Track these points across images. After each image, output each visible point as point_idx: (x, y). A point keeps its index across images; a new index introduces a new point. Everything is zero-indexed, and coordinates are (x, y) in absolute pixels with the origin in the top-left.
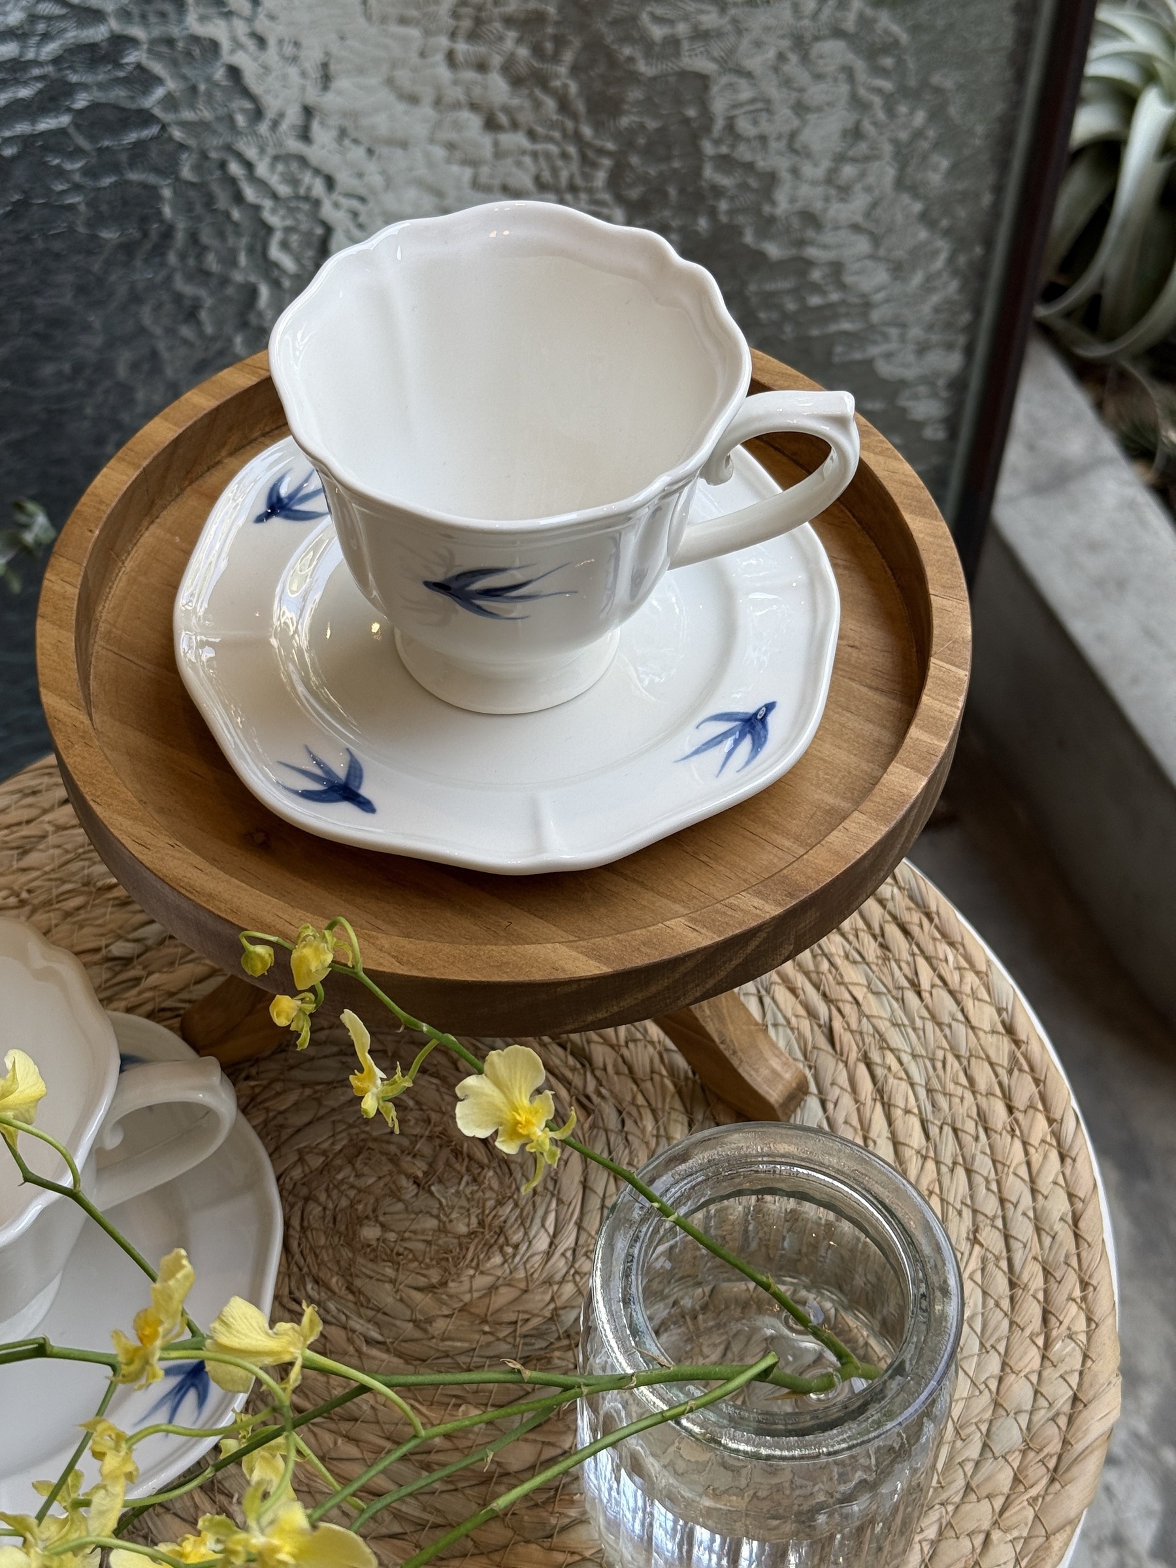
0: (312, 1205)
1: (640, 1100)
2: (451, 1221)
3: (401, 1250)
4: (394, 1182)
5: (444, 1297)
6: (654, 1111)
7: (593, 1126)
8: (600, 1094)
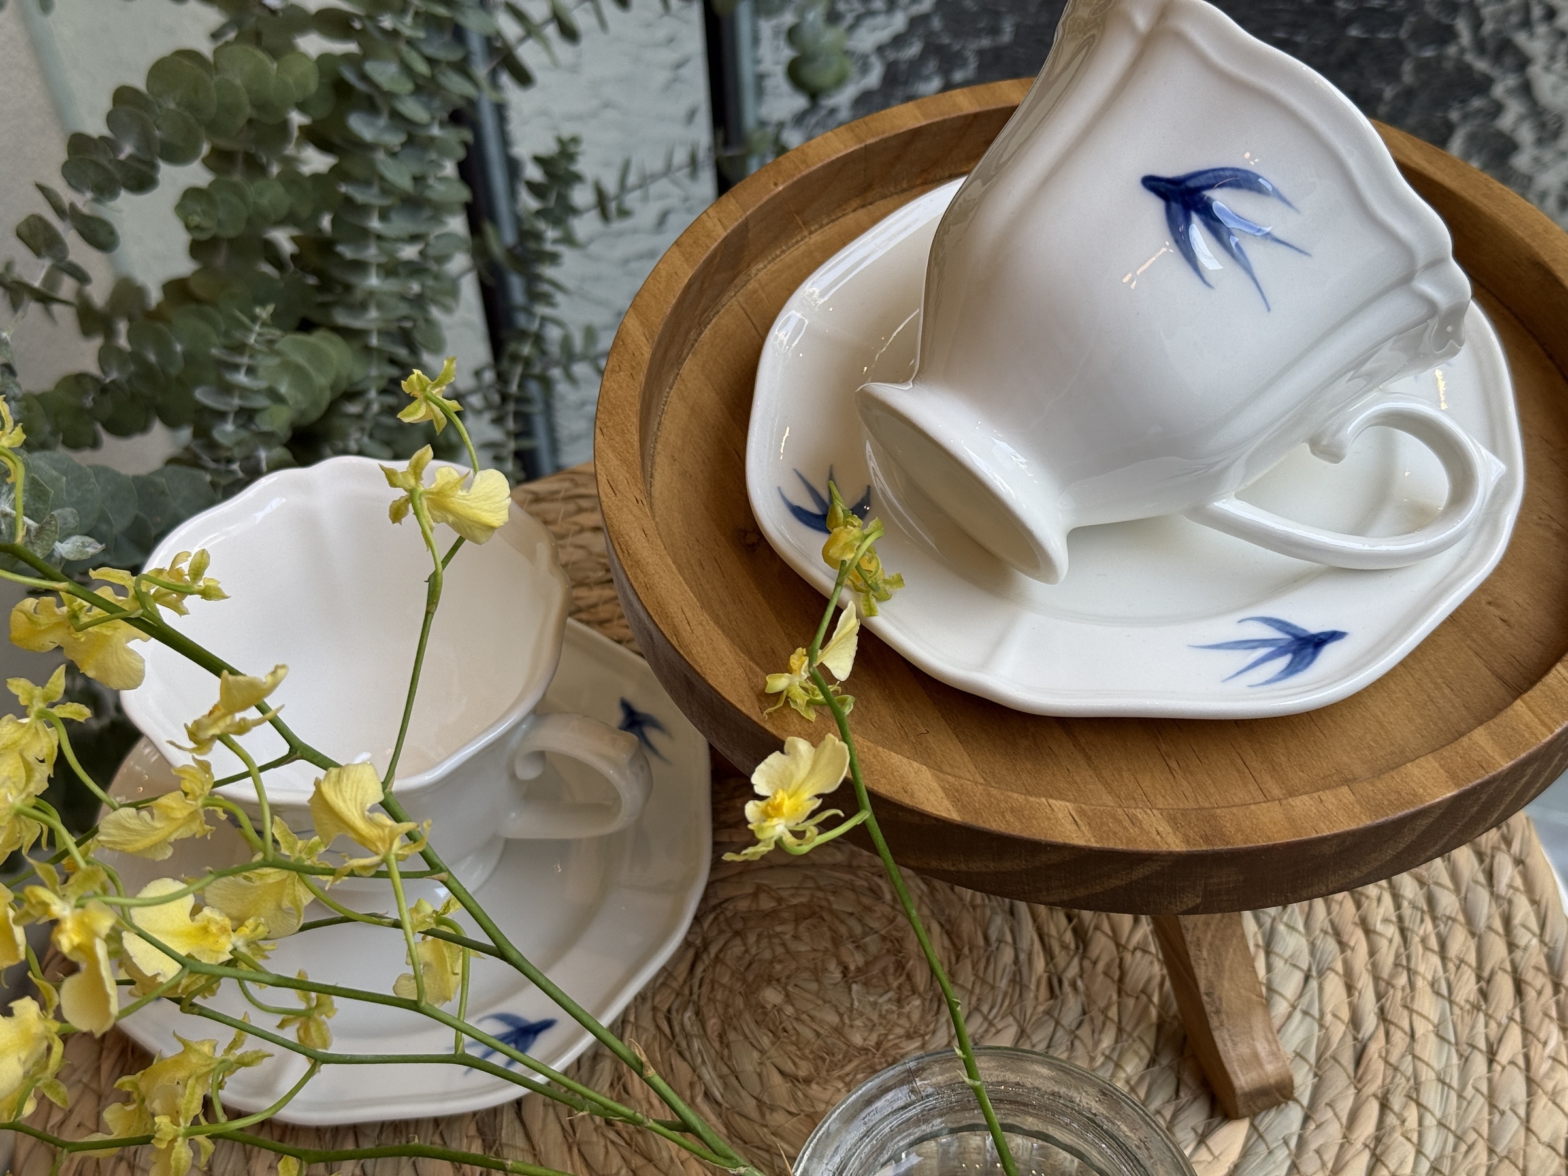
0: (738, 941)
1: (1113, 1013)
2: (851, 1026)
3: (789, 1028)
4: (823, 961)
5: (800, 1094)
6: (1120, 1030)
7: (1048, 1013)
8: (1074, 985)
